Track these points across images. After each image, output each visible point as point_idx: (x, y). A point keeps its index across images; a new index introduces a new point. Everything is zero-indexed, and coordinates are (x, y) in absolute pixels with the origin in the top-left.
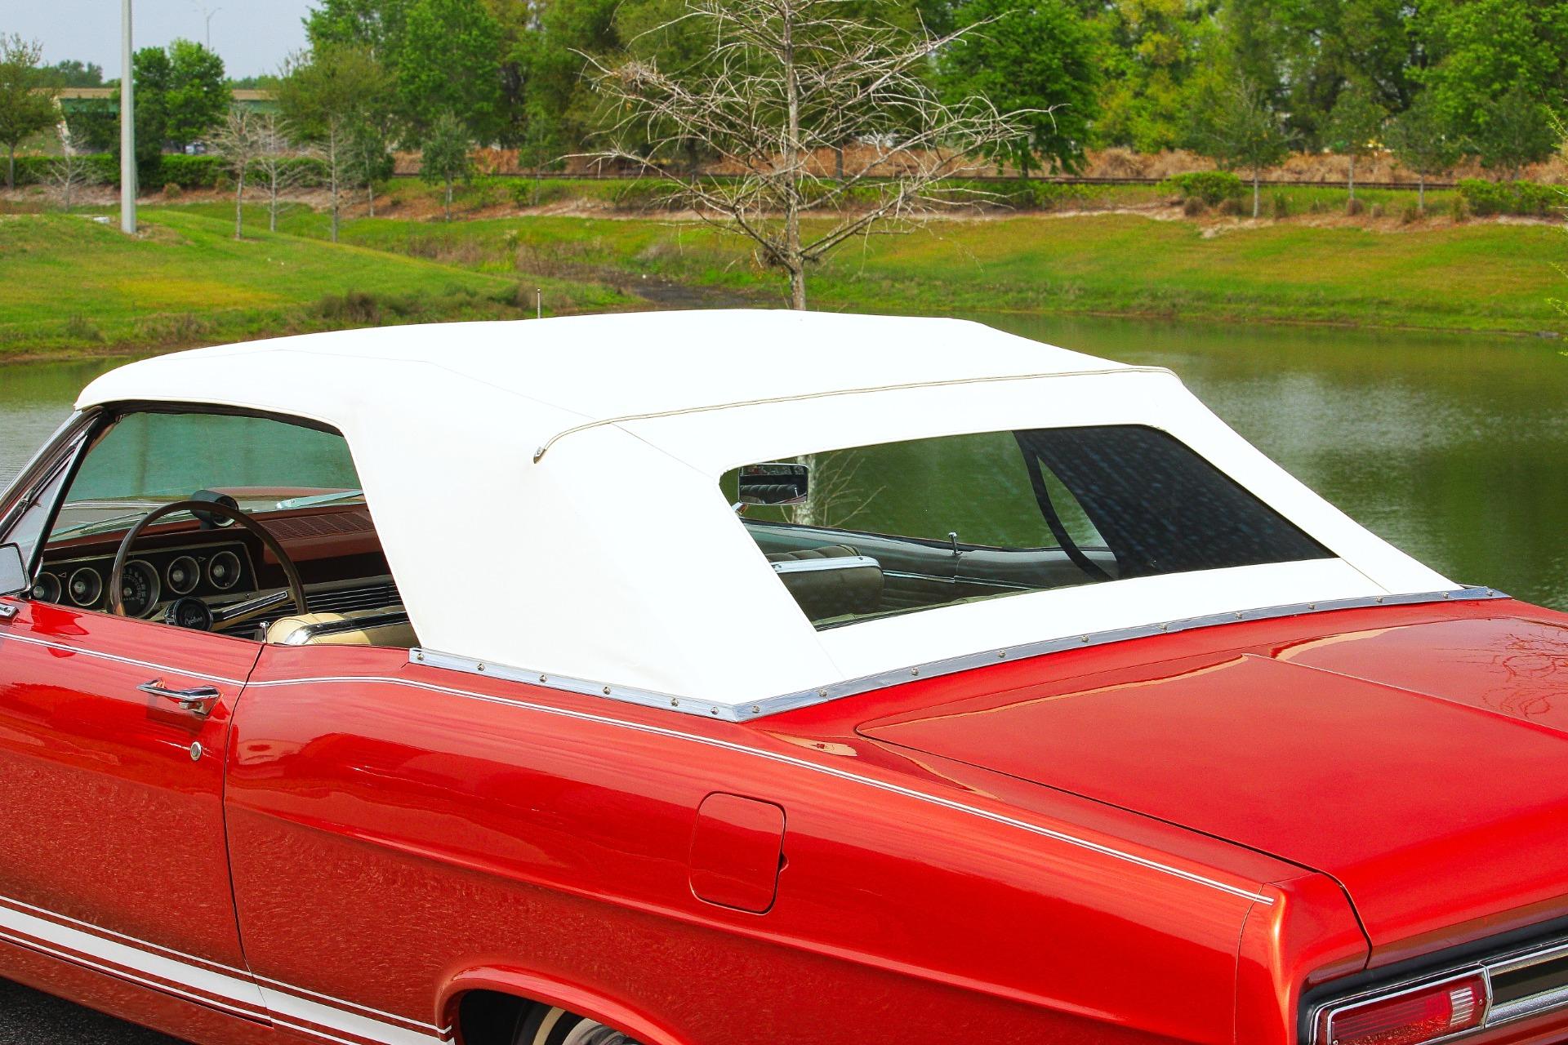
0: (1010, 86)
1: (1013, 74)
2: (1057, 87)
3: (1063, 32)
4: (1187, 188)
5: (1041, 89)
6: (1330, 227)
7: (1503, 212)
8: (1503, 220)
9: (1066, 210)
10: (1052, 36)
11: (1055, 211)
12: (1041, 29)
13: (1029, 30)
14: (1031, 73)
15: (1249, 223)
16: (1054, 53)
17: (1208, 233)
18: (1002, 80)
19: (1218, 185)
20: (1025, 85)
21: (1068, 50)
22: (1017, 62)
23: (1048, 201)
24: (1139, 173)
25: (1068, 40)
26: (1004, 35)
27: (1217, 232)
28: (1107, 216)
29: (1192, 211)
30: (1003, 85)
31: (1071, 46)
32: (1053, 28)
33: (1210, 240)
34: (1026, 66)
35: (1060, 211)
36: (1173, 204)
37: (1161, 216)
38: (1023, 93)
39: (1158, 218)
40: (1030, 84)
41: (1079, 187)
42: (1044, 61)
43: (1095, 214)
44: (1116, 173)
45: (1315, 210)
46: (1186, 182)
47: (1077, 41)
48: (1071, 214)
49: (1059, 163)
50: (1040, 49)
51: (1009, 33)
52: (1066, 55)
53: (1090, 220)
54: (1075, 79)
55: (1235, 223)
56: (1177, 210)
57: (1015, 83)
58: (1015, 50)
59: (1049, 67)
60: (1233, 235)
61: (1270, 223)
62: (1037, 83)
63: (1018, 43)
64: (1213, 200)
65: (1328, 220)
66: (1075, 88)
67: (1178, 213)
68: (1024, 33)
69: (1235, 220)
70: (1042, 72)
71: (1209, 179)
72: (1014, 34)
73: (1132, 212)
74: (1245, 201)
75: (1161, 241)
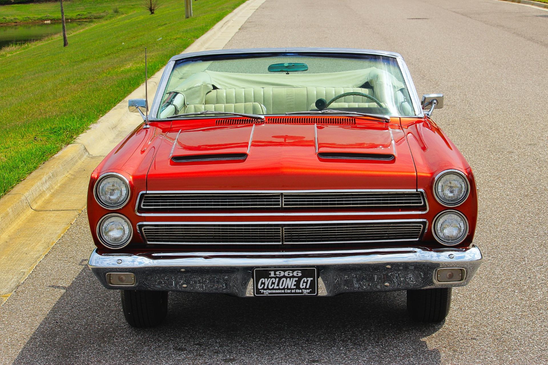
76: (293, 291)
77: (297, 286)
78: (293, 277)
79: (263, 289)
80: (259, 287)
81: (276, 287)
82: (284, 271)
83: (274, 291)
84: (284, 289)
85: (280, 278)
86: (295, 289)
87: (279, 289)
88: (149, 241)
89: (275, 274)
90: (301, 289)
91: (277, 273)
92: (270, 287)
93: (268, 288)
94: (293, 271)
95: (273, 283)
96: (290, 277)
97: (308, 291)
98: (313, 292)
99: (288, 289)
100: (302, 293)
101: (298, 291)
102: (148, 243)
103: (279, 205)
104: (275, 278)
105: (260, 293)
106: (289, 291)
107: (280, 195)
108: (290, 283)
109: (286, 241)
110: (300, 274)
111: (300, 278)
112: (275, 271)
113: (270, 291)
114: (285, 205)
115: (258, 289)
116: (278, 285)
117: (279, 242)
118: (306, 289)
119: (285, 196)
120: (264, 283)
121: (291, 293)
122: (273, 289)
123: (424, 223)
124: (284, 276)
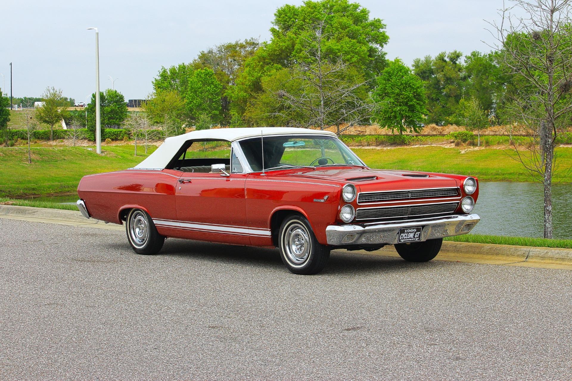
0: (396, 103)
1: (397, 99)
2: (412, 103)
3: (413, 85)
4: (456, 137)
5: (406, 104)
6: (504, 149)
7: (561, 144)
8: (561, 146)
9: (415, 145)
10: (410, 86)
11: (411, 146)
12: (406, 84)
13: (402, 84)
14: (403, 98)
15: (477, 148)
16: (410, 92)
17: (463, 152)
18: (393, 101)
19: (466, 136)
20: (401, 103)
21: (415, 90)
22: (398, 95)
23: (409, 142)
24: (441, 133)
25: (415, 87)
26: (393, 86)
27: (465, 152)
28: (429, 147)
29: (458, 144)
30: (393, 103)
31: (416, 89)
32: (410, 83)
33: (463, 154)
34: (401, 96)
35: (413, 145)
36: (451, 142)
37: (447, 146)
38: (400, 105)
39: (446, 147)
40: (402, 102)
41: (419, 137)
42: (407, 94)
43: (425, 146)
44: (433, 133)
45: (499, 143)
46: (455, 135)
47: (418, 88)
48: (417, 146)
49: (413, 129)
50: (406, 91)
51: (395, 85)
52: (414, 92)
53: (423, 148)
54: (417, 100)
55: (472, 148)
56: (452, 144)
57: (397, 102)
58: (397, 91)
59: (409, 97)
60: (471, 152)
61: (483, 148)
62: (405, 102)
63: (398, 88)
64: (465, 141)
65: (503, 147)
66: (417, 103)
67: (453, 145)
68: (400, 85)
69: (472, 147)
70: (407, 98)
71: (463, 134)
72: (397, 85)
73: (437, 145)
74: (475, 141)
75: (447, 155)
76: (412, 239)
77: (414, 236)
78: (413, 232)
79: (402, 239)
80: (400, 238)
81: (406, 238)
82: (410, 229)
83: (405, 240)
84: (409, 239)
85: (408, 233)
86: (413, 238)
87: (407, 239)
88: (357, 218)
89: (407, 231)
90: (415, 238)
91: (408, 230)
92: (404, 238)
93: (403, 239)
94: (413, 229)
95: (406, 236)
96: (412, 232)
97: (418, 239)
98: (419, 239)
99: (411, 238)
100: (415, 240)
101: (414, 239)
102: (357, 219)
103: (409, 197)
104: (406, 233)
105: (400, 241)
106: (411, 239)
107: (408, 193)
108: (411, 235)
109: (409, 215)
110: (416, 231)
111: (416, 232)
112: (407, 229)
113: (404, 240)
114: (411, 197)
115: (400, 239)
116: (407, 237)
117: (407, 215)
118: (417, 238)
119: (411, 192)
120: (402, 236)
121: (412, 240)
122: (405, 239)
123: (458, 203)
124: (410, 232)
